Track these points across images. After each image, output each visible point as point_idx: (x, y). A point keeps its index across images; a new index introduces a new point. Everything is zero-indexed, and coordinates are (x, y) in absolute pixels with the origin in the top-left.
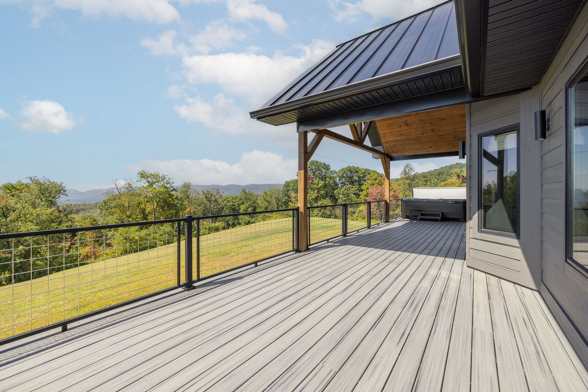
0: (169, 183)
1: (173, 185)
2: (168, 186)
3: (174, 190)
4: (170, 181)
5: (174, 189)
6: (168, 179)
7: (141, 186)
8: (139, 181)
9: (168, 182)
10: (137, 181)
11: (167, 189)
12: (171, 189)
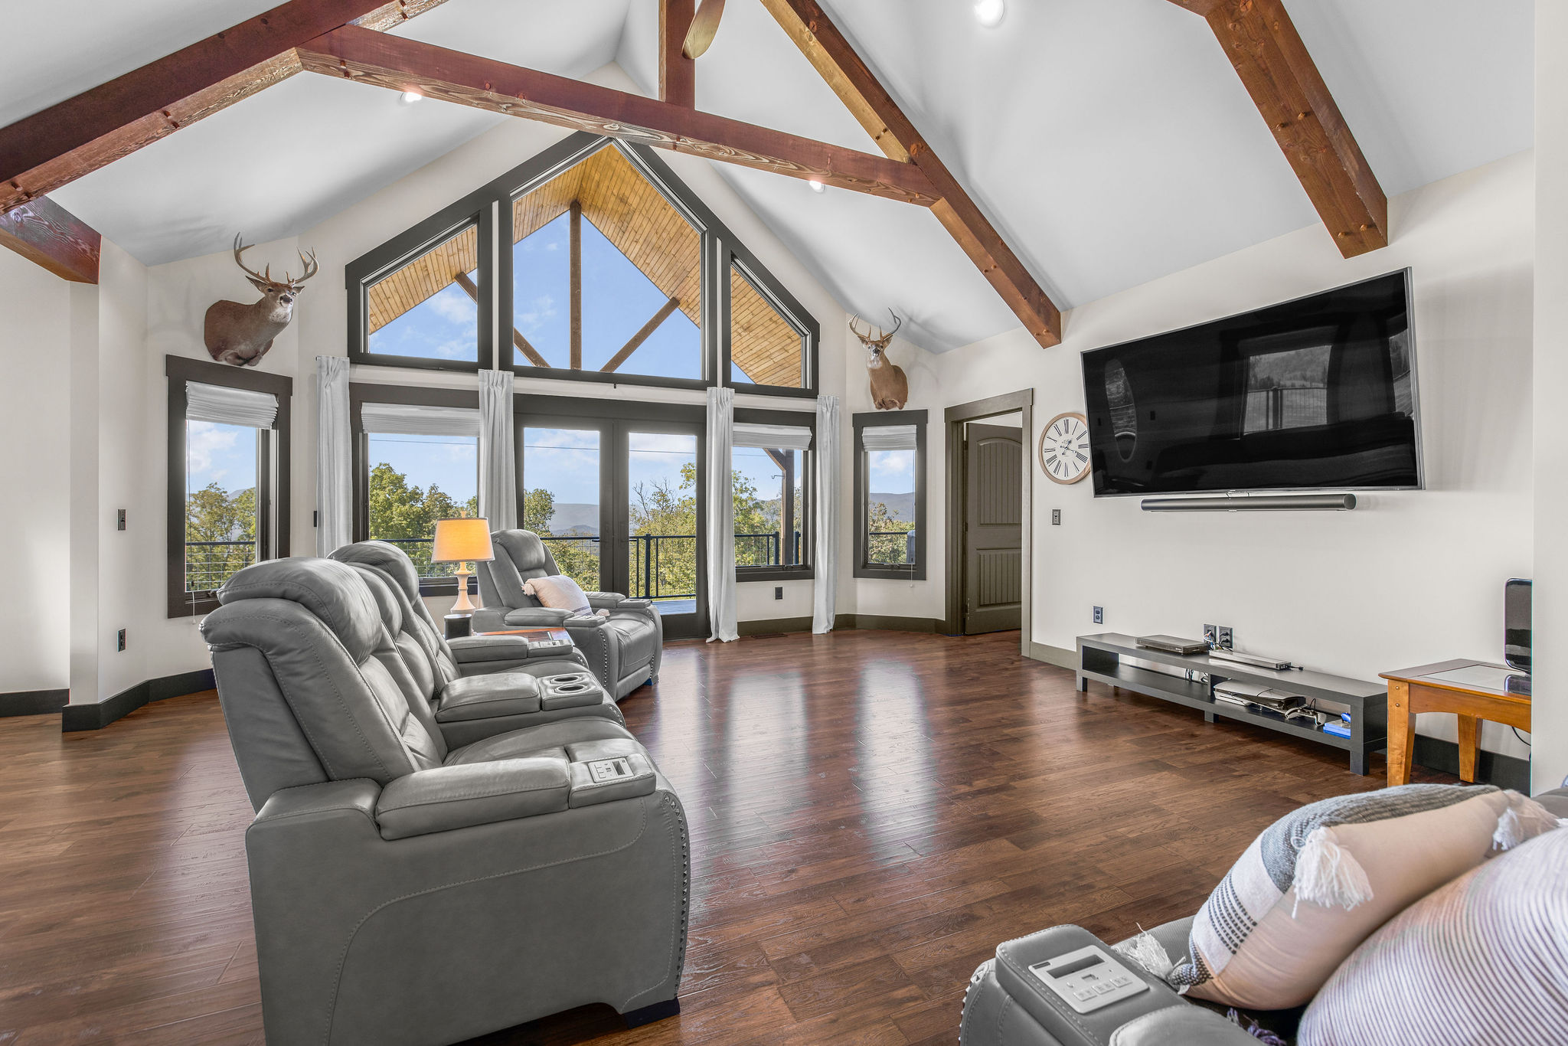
0: (747, 490)
1: (755, 495)
2: (744, 496)
3: (758, 505)
4: (747, 485)
5: (757, 503)
6: (742, 480)
7: (687, 498)
8: (684, 486)
9: (744, 487)
10: (681, 487)
11: (741, 504)
12: (751, 503)
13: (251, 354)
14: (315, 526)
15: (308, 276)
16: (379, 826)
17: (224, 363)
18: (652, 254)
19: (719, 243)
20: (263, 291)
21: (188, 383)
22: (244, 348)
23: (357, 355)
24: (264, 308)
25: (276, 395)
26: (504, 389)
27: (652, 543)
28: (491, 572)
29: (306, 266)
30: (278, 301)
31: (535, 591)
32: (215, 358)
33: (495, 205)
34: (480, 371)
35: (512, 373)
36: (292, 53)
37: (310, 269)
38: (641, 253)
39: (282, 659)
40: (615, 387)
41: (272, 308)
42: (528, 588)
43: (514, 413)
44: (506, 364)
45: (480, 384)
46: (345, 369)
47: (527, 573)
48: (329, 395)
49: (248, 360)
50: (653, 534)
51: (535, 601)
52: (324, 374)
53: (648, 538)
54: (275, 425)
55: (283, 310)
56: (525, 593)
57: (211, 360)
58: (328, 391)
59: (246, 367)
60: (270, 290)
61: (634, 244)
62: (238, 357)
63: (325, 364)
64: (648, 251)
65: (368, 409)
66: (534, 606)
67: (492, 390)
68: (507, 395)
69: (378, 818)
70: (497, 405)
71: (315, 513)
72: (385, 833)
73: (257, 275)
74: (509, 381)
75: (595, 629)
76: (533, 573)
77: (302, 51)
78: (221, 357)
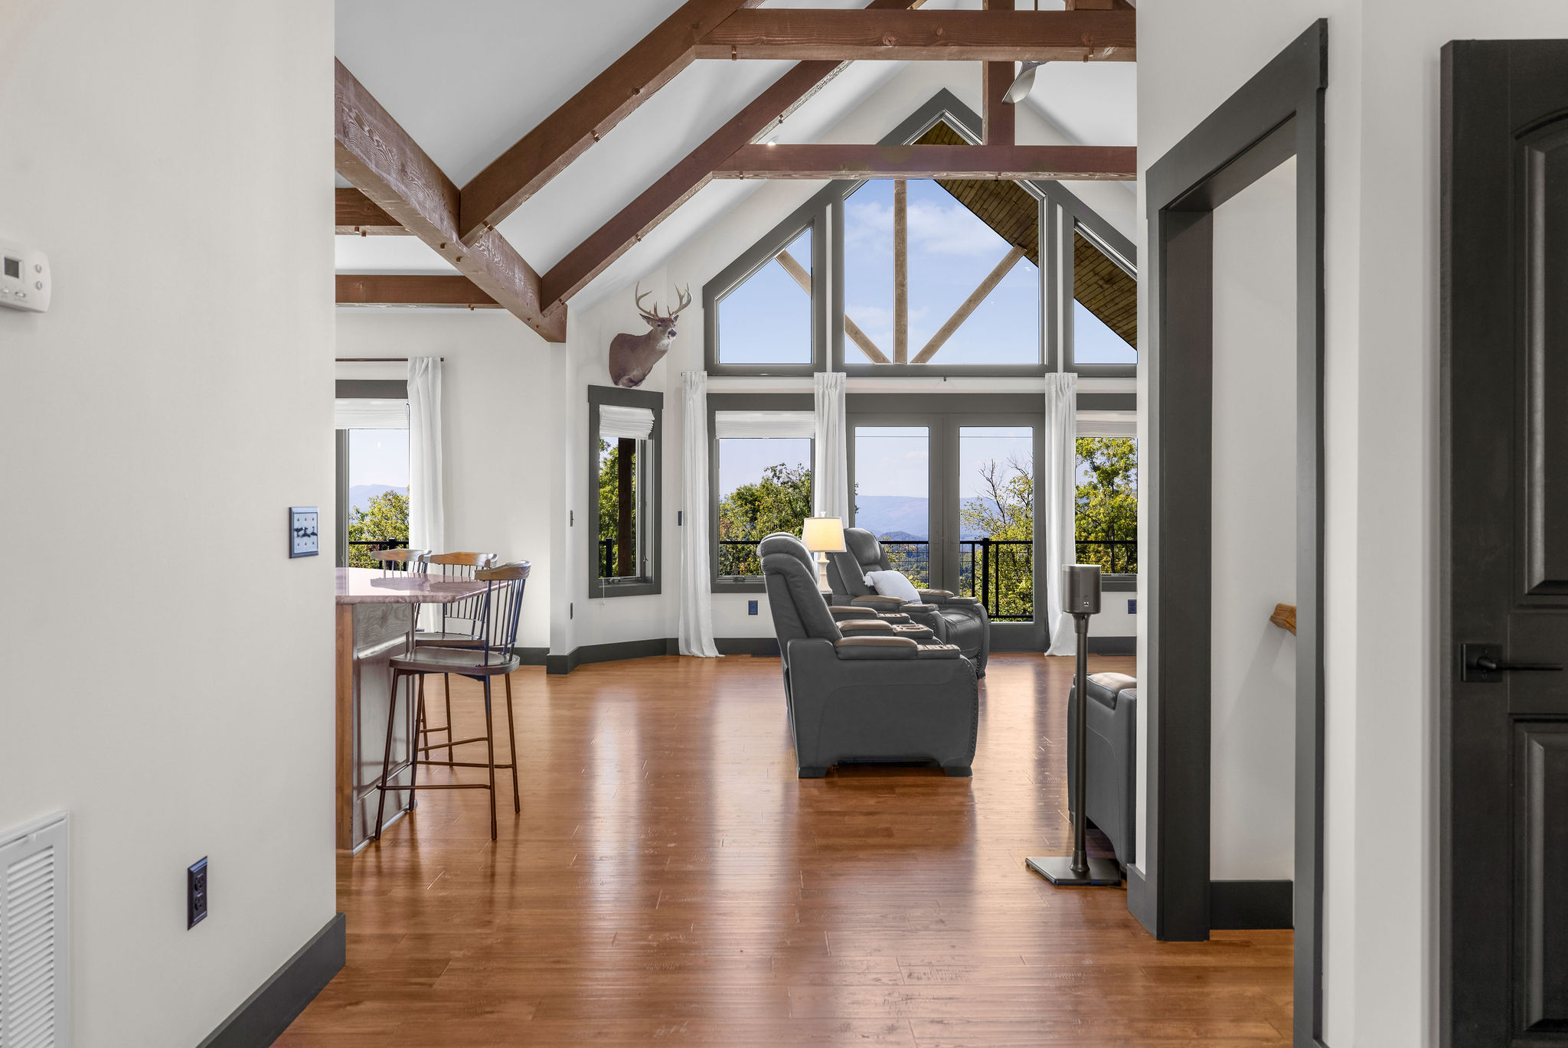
13: (641, 378)
14: (680, 524)
15: (682, 307)
16: (837, 653)
17: (621, 386)
18: (990, 200)
19: (1060, 209)
20: (652, 325)
21: (601, 406)
22: (635, 373)
23: (712, 369)
24: (653, 339)
25: (652, 410)
26: (838, 391)
27: (992, 548)
28: (838, 564)
29: (681, 298)
30: (667, 335)
31: (874, 583)
32: (616, 383)
33: (829, 209)
34: (816, 374)
35: (845, 374)
36: (710, 174)
37: (685, 301)
38: (977, 198)
39: (793, 579)
40: (945, 380)
41: (658, 340)
42: (869, 579)
43: (846, 413)
44: (838, 367)
45: (816, 387)
46: (704, 382)
47: (866, 568)
48: (692, 405)
49: (637, 383)
50: (994, 539)
51: (873, 590)
52: (688, 388)
53: (986, 543)
54: (650, 436)
55: (666, 341)
56: (866, 584)
57: (613, 385)
58: (691, 402)
59: (634, 388)
60: (659, 326)
61: (968, 189)
62: (631, 381)
63: (689, 379)
64: (985, 197)
65: (722, 417)
66: (871, 594)
67: (826, 392)
68: (840, 396)
69: (837, 649)
70: (832, 406)
71: (680, 513)
72: (840, 656)
73: (649, 313)
74: (842, 383)
75: (926, 614)
76: (871, 567)
77: (715, 172)
78: (620, 383)
